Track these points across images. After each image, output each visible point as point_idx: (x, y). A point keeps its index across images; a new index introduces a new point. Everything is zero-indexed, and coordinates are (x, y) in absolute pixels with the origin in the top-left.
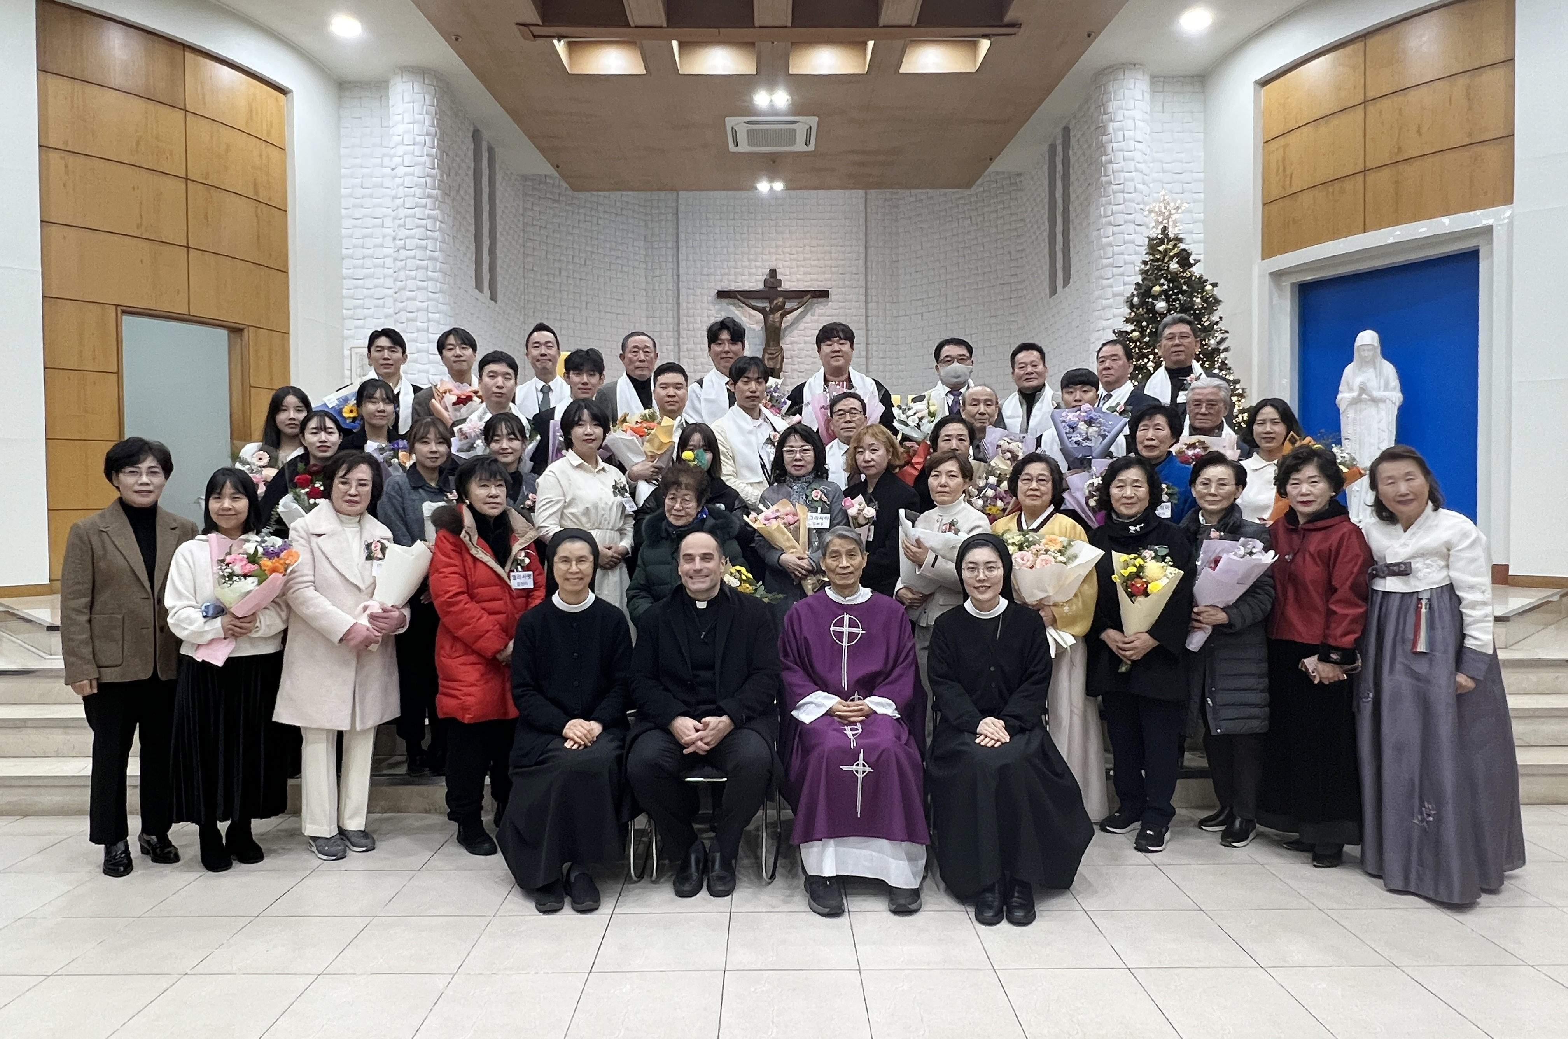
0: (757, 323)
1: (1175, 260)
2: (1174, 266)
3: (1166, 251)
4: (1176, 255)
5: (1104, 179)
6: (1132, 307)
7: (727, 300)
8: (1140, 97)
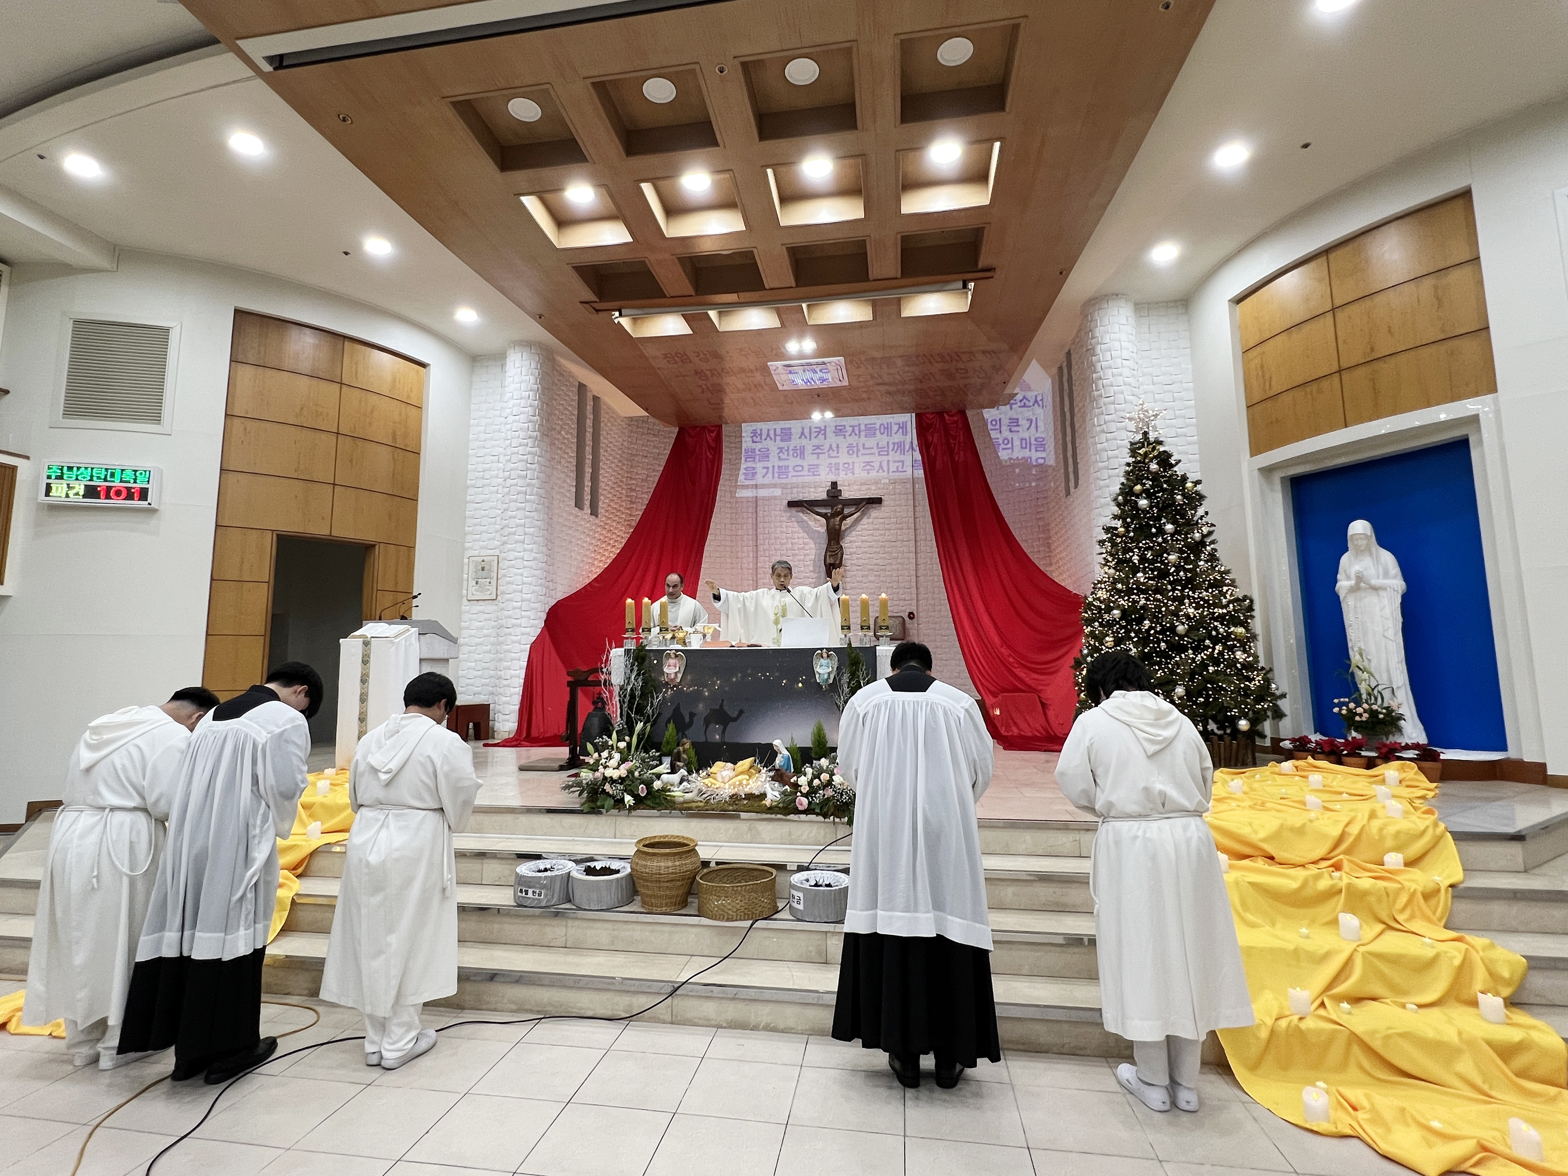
0: (821, 526)
1: (1155, 461)
2: (1154, 467)
3: (1146, 454)
4: (1155, 457)
5: (1096, 393)
6: (1119, 505)
7: (795, 509)
8: (1124, 322)
